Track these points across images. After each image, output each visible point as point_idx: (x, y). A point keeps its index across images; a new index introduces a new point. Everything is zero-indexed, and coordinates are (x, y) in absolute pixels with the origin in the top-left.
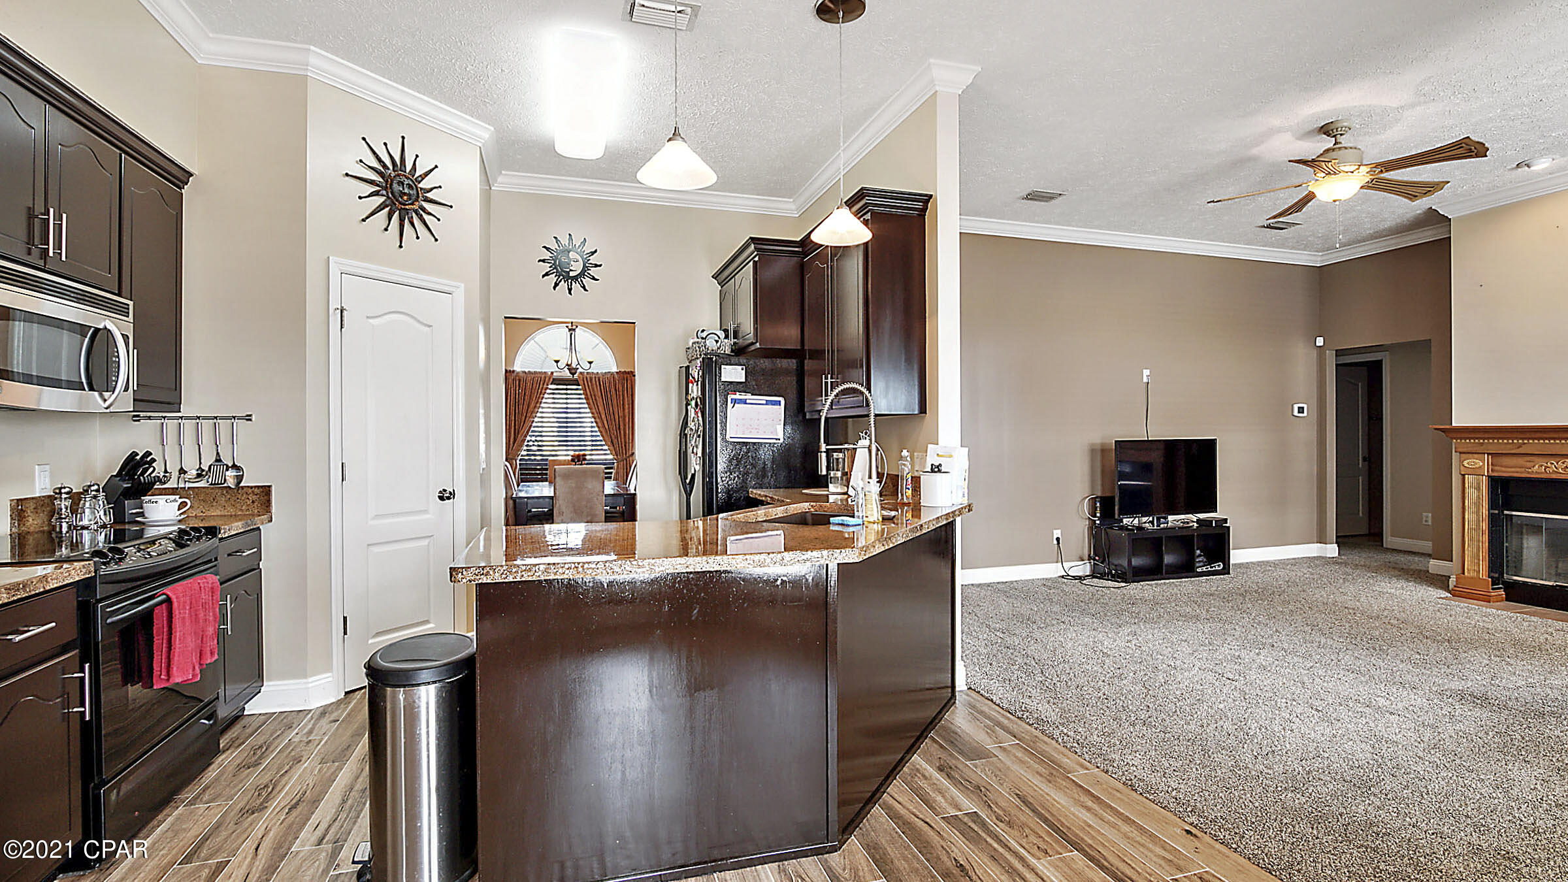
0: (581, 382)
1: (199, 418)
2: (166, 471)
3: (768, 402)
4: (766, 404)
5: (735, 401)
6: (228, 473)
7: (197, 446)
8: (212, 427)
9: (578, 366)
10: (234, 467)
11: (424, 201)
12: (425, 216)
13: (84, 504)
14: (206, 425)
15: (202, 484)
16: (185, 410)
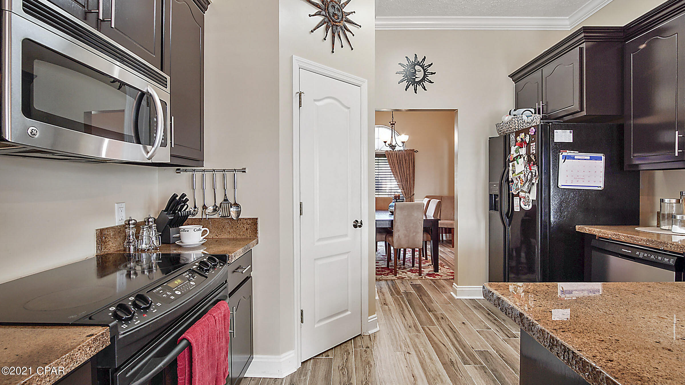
0: (387, 156)
1: (214, 170)
2: (195, 207)
3: (591, 158)
4: (590, 159)
5: (565, 158)
6: (231, 209)
7: (213, 190)
8: (222, 177)
9: (396, 145)
10: (236, 205)
11: (345, 21)
12: (346, 32)
13: (143, 232)
14: (219, 176)
15: (216, 216)
16: (207, 165)
